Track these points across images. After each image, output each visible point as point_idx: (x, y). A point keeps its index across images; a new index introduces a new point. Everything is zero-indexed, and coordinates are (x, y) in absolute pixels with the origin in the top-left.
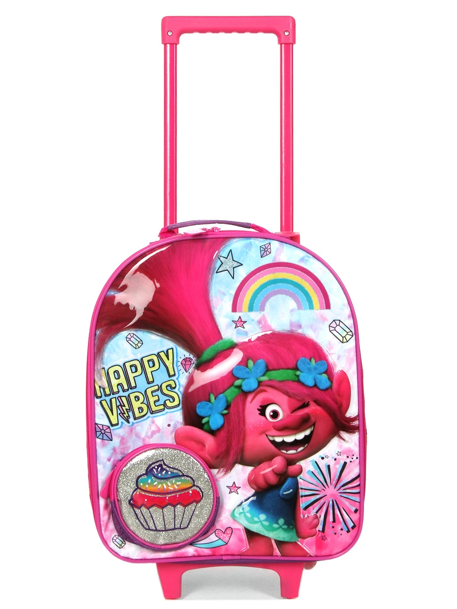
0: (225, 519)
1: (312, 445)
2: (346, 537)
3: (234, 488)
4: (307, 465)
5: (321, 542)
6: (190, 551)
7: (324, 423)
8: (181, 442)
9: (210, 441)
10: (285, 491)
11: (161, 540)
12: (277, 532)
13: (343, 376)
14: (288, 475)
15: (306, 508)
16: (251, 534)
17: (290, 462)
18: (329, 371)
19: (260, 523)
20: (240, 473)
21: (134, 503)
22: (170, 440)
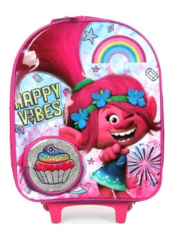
0: (86, 178)
1: (135, 138)
2: (152, 188)
3: (91, 161)
4: (132, 148)
5: (139, 192)
6: (67, 195)
7: (142, 125)
8: (63, 135)
9: (78, 135)
10: (120, 163)
11: (51, 189)
12: (115, 185)
13: (153, 99)
14: (121, 154)
15: (131, 173)
16: (100, 186)
17: (123, 147)
18: (145, 97)
19: (105, 180)
20: (95, 153)
21: (37, 168)
22: (56, 133)
